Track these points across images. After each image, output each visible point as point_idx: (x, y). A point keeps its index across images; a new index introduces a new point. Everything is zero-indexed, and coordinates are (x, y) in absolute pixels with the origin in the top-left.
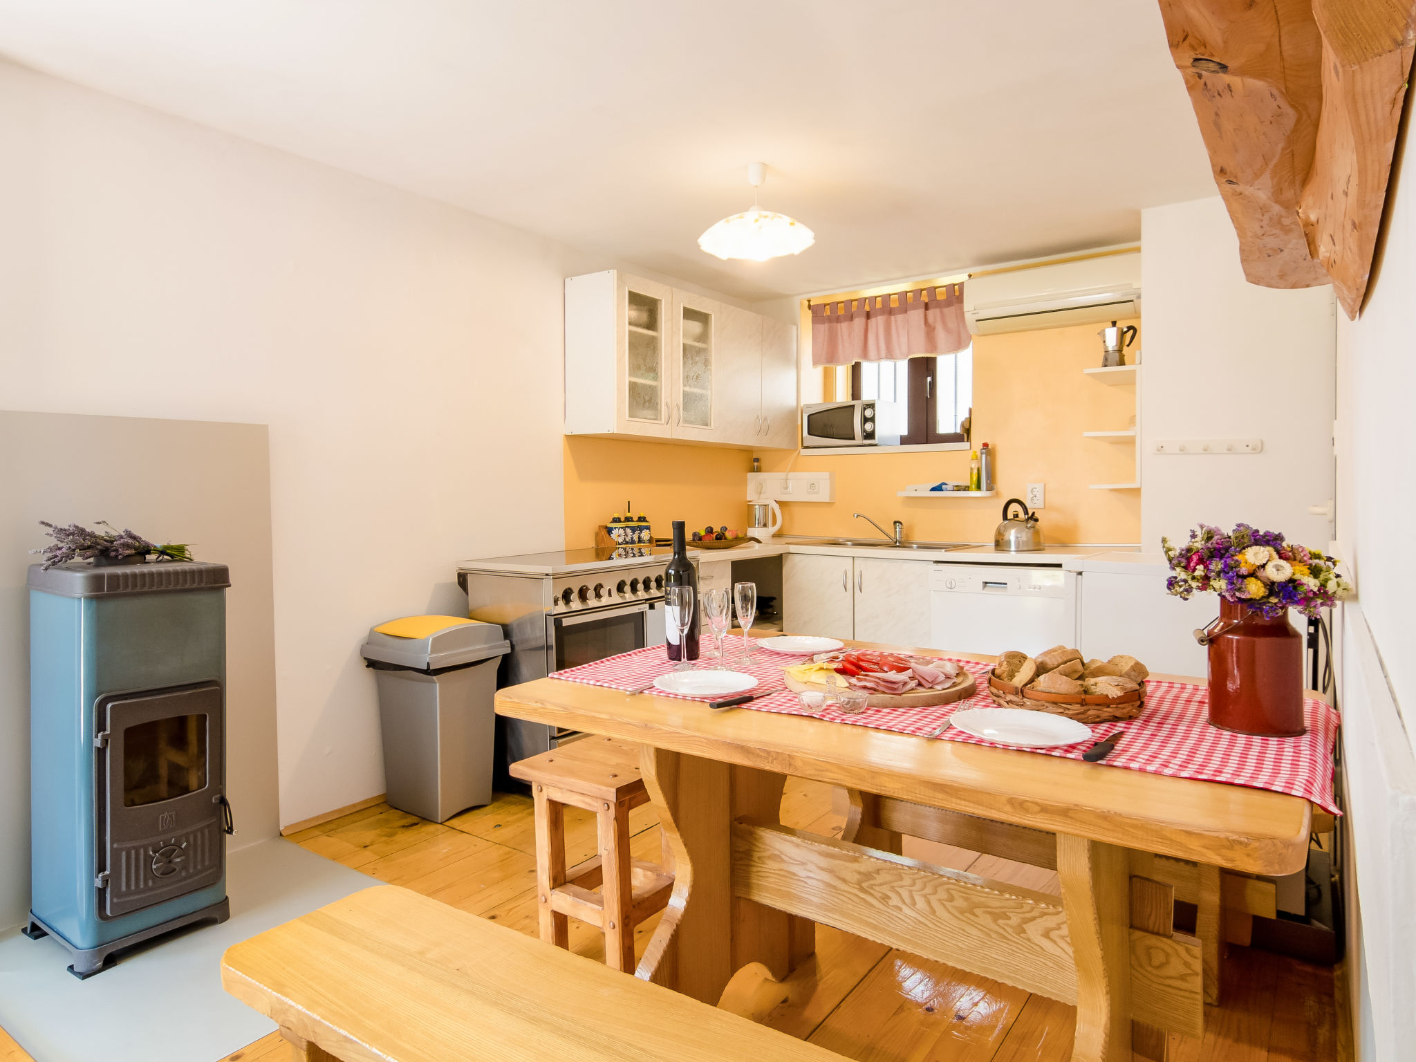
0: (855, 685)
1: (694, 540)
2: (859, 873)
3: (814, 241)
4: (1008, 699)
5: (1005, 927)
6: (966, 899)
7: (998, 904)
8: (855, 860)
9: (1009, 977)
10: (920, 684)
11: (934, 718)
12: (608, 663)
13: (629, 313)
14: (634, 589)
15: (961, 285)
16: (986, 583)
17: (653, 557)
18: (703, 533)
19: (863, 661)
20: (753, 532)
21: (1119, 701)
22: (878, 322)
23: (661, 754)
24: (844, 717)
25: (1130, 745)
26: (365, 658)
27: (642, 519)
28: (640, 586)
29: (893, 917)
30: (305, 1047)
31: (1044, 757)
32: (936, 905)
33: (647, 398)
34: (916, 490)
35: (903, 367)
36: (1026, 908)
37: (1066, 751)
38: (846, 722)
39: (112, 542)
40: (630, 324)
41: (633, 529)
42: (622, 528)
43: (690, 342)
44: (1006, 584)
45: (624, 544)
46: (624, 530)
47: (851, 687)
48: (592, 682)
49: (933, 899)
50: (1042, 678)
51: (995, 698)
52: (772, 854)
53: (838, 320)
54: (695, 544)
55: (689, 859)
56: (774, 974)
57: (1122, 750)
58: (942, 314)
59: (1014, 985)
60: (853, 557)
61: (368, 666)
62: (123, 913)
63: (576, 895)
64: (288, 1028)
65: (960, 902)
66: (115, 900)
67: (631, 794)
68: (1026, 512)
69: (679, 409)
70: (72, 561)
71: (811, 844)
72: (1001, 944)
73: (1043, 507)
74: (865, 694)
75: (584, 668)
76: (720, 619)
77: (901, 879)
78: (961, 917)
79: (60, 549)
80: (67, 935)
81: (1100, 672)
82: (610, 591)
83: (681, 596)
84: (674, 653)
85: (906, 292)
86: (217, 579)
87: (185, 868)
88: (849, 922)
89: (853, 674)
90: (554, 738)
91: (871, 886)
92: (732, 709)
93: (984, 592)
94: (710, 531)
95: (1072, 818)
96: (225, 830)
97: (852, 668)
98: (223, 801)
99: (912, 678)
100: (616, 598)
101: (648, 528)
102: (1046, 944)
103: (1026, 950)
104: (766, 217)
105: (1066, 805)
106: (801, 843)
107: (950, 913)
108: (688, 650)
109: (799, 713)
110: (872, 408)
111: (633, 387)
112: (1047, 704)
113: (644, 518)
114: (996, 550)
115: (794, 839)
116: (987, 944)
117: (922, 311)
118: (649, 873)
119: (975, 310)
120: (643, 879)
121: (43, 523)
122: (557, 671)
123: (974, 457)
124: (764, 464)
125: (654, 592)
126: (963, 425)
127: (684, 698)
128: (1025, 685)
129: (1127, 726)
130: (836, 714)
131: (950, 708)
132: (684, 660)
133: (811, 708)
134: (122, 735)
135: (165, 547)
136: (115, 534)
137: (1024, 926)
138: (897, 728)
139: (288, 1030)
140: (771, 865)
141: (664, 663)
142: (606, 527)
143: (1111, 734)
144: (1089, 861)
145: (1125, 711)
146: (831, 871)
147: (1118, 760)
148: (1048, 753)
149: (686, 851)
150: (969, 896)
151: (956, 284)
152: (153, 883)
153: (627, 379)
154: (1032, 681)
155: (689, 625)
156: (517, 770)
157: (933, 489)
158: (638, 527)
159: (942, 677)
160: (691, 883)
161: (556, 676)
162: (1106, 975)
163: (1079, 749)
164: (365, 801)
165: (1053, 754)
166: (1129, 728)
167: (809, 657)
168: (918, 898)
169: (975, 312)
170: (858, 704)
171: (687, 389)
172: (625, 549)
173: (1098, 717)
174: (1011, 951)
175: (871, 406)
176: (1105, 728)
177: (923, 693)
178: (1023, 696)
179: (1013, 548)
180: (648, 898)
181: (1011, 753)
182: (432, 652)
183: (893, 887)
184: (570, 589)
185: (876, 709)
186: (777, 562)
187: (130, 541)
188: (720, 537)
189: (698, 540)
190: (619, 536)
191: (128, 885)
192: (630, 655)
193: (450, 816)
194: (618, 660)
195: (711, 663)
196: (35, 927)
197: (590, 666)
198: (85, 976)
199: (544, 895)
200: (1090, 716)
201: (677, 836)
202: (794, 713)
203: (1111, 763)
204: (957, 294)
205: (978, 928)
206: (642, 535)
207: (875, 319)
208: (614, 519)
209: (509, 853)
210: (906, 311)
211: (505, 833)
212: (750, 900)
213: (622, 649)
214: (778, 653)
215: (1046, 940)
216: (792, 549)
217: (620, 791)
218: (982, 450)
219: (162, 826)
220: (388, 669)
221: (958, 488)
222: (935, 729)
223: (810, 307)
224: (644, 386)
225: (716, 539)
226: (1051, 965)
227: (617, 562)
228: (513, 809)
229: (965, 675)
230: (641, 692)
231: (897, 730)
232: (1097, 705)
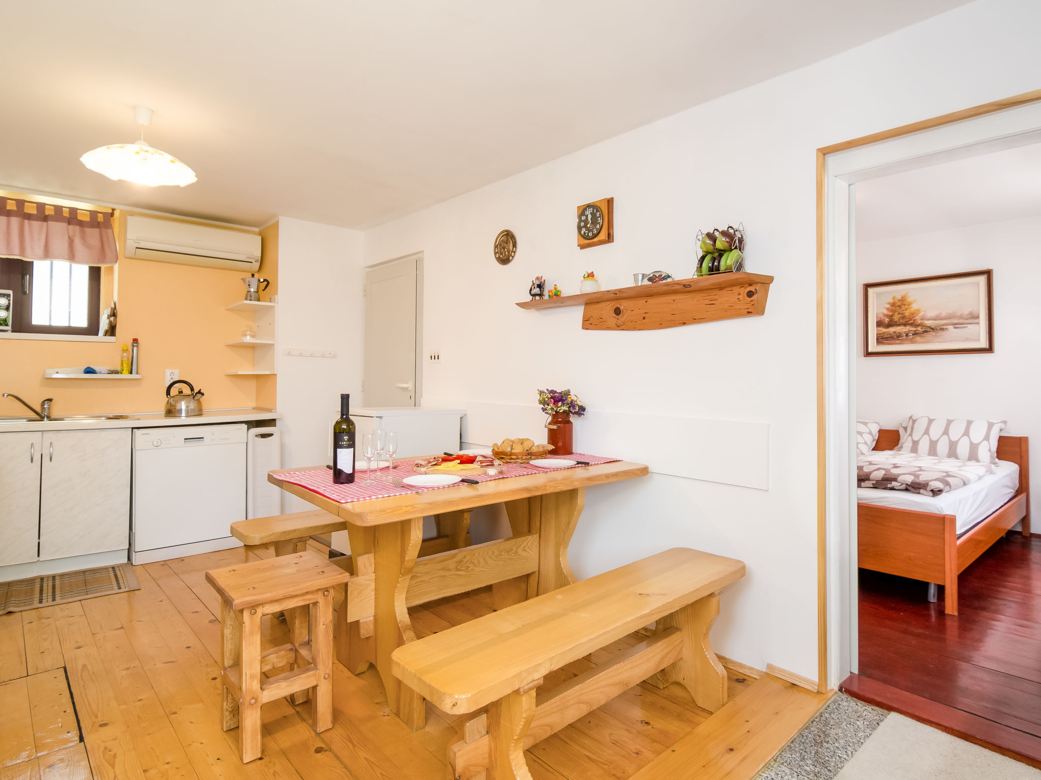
16: (187, 439)
44: (203, 438)
60: (43, 432)
68: (192, 389)
93: (187, 445)
104: (146, 151)
114: (168, 417)
117: (65, 224)
123: (125, 348)
169: (136, 241)
179: (184, 414)
204: (101, 220)
218: (133, 343)
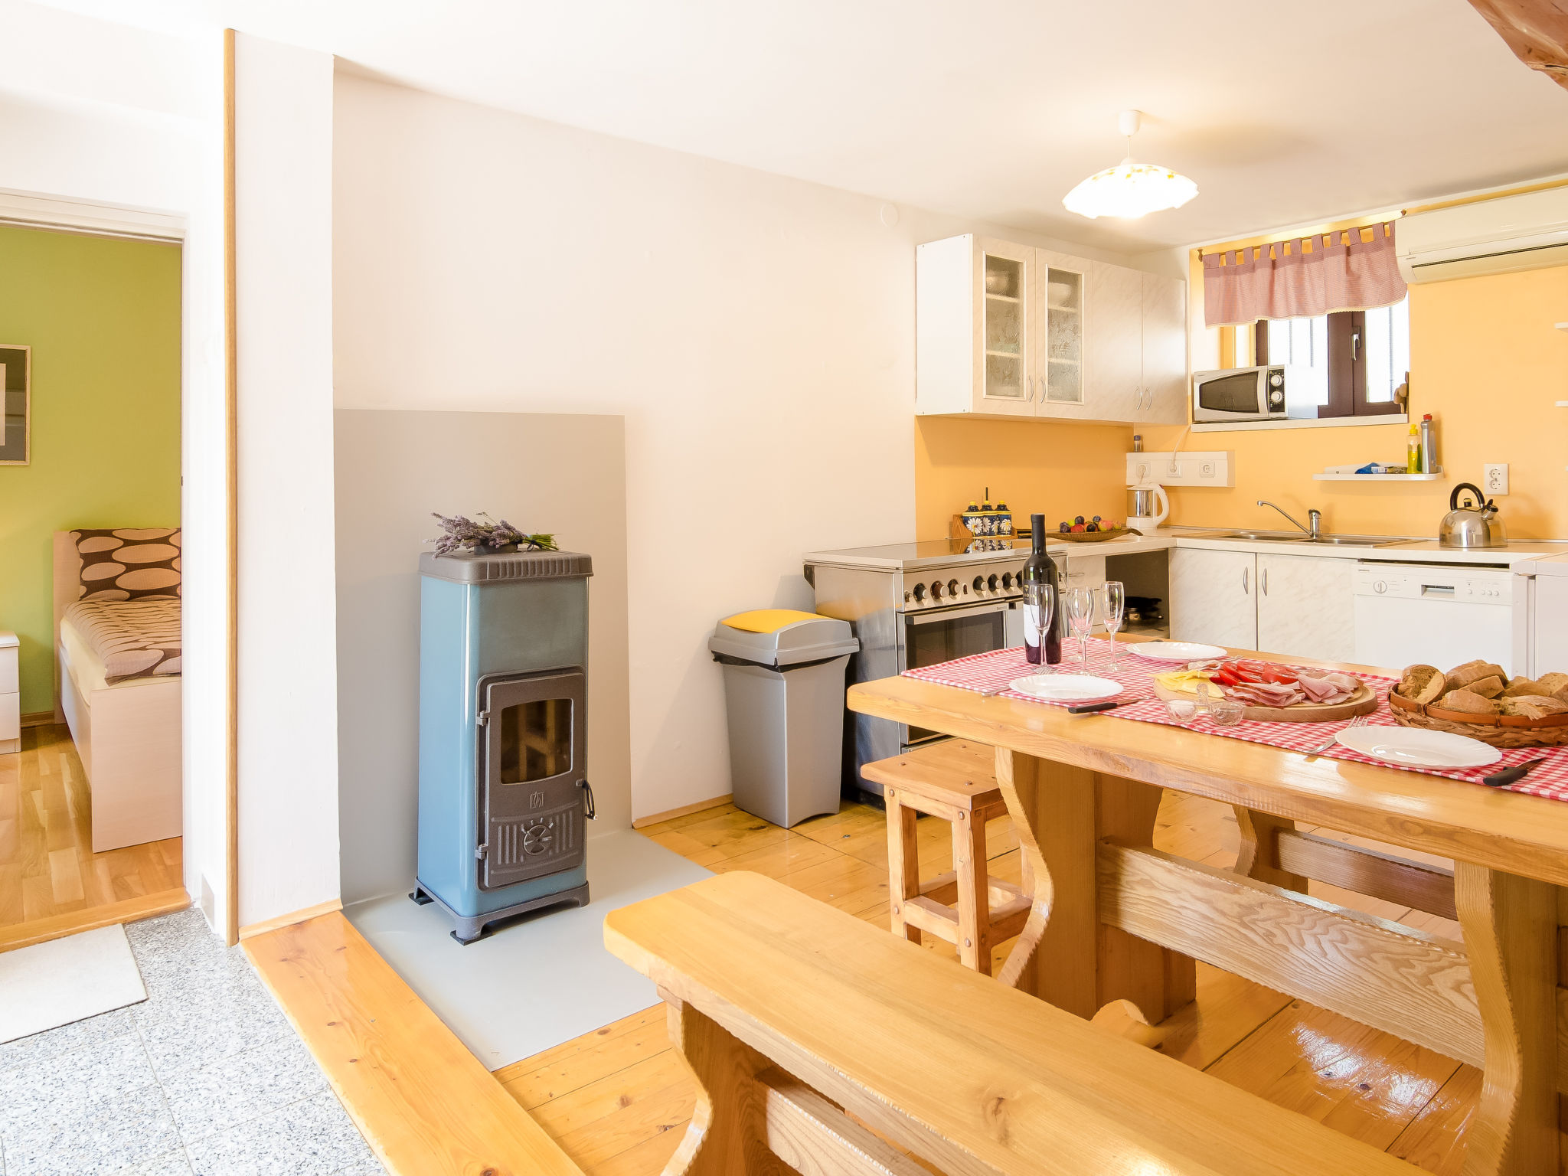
0: (1232, 696)
1: (1061, 531)
2: (1240, 905)
3: (1197, 193)
4: (1409, 717)
5: (1409, 977)
6: (1363, 942)
7: (1399, 949)
8: (1236, 891)
9: (1413, 1035)
10: (1307, 698)
11: (1320, 734)
12: (962, 663)
13: (985, 278)
14: (992, 586)
15: (1392, 223)
16: (1427, 586)
17: (1013, 550)
18: (1072, 524)
19: (1243, 670)
20: (1134, 522)
21: (1543, 724)
22: (1286, 274)
23: (1018, 758)
24: (1215, 728)
25: (1548, 772)
26: (713, 652)
27: (1002, 507)
28: (999, 583)
29: (1279, 957)
30: (681, 1007)
31: (1440, 780)
32: (1327, 946)
33: (1007, 373)
34: (1338, 473)
35: (1321, 324)
36: (1433, 956)
37: (1468, 774)
38: (1218, 734)
39: (491, 532)
40: (988, 291)
41: (992, 519)
42: (979, 517)
43: (1056, 307)
44: (1453, 588)
45: (981, 535)
46: (982, 520)
47: (1227, 697)
48: (945, 682)
49: (1323, 938)
50: (1448, 695)
51: (1396, 716)
52: (1142, 879)
53: (1236, 271)
54: (1063, 536)
55: (1049, 876)
56: (1146, 1016)
57: (1536, 777)
58: (1369, 259)
59: (1418, 1043)
60: (1256, 553)
61: (715, 660)
62: (501, 886)
63: (929, 908)
64: (665, 988)
65: (1354, 945)
66: (492, 872)
67: (988, 805)
68: (1481, 498)
69: (1043, 383)
70: (458, 549)
71: (1186, 870)
72: (1404, 995)
73: (1507, 493)
74: (1242, 705)
75: (937, 667)
76: (1083, 621)
77: (1288, 915)
78: (1357, 962)
79: (448, 538)
80: (451, 904)
81: (1525, 690)
82: (965, 587)
83: (1041, 596)
84: (1033, 656)
85: (1322, 236)
86: (581, 568)
87: (551, 847)
88: (1227, 959)
89: (1230, 684)
90: (905, 746)
91: (1254, 922)
92: (1093, 715)
93: (1423, 597)
94: (1080, 521)
95: (1458, 841)
96: (586, 815)
97: (1229, 677)
98: (585, 786)
99: (1298, 691)
100: (972, 596)
101: (1009, 517)
102: (1456, 998)
103: (1432, 1004)
104: (1140, 170)
105: (1451, 828)
106: (1173, 868)
107: (1343, 956)
108: (1050, 652)
109: (1166, 723)
110: (1281, 375)
111: (991, 361)
112: (1455, 725)
113: (1005, 506)
114: (1441, 546)
115: (1167, 863)
116: (1387, 994)
117: (1342, 257)
118: (1008, 894)
119: (1410, 254)
120: (1001, 899)
121: (435, 514)
122: (908, 669)
123: (1413, 432)
124: (1146, 442)
125: (1015, 590)
126: (1397, 394)
127: (1042, 702)
128: (1430, 703)
129: (1552, 752)
130: (1207, 726)
131: (1341, 725)
132: (1044, 663)
133: (1180, 718)
134: (500, 715)
135: (534, 537)
136: (493, 524)
137: (1431, 976)
138: (1274, 742)
139: (664, 990)
140: (1142, 891)
141: (1022, 666)
142: (962, 517)
143: (1529, 760)
144: (1491, 897)
145: (1552, 735)
146: (1208, 902)
147: (1527, 786)
148: (1444, 775)
149: (1046, 867)
150: (1366, 939)
151: (1386, 223)
152: (525, 859)
153: (984, 353)
154: (1439, 697)
155: (1049, 626)
156: (868, 772)
157: (1359, 472)
158: (997, 516)
159: (1334, 691)
160: (1052, 902)
161: (908, 675)
162: (1518, 1031)
163: (1483, 774)
164: (713, 800)
165: (1451, 776)
166: (1554, 755)
167: (1183, 665)
168: (1307, 938)
169: (1411, 256)
170: (1233, 715)
171: (1053, 360)
172: (982, 541)
173: (1517, 741)
174: (1414, 1005)
175: (1280, 372)
176: (1523, 753)
177: (1309, 706)
178: (1426, 714)
179: (1465, 544)
180: (1006, 919)
181: (1402, 773)
182: (780, 647)
183: (1278, 924)
184: (922, 584)
185: (1254, 722)
186: (1161, 559)
187: (506, 532)
188: (1092, 528)
189: (1066, 533)
190: (976, 526)
191: (503, 860)
192: (986, 656)
193: (799, 821)
194: (974, 661)
195: (1073, 668)
196: (421, 893)
197: (944, 665)
198: (467, 942)
199: (896, 906)
200: (1507, 739)
201: (1036, 849)
202: (1159, 721)
203: (1517, 788)
204: (1388, 234)
205: (1377, 976)
206: (1002, 525)
207: (1283, 268)
208: (970, 508)
209: (858, 864)
210: (1322, 258)
211: (855, 844)
212: (1117, 928)
213: (977, 649)
214: (1151, 660)
215: (1456, 993)
216: (1180, 542)
217: (976, 799)
218: (1422, 423)
219: (533, 806)
220: (736, 664)
221: (1392, 470)
222: (1318, 745)
223: (1201, 257)
224: (1003, 359)
225: (1088, 531)
226: (1463, 1023)
227: (974, 555)
228: (863, 820)
229: (1365, 690)
230: (997, 694)
231: (1274, 744)
232: (1514, 727)
